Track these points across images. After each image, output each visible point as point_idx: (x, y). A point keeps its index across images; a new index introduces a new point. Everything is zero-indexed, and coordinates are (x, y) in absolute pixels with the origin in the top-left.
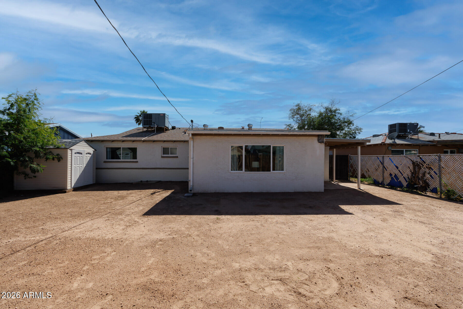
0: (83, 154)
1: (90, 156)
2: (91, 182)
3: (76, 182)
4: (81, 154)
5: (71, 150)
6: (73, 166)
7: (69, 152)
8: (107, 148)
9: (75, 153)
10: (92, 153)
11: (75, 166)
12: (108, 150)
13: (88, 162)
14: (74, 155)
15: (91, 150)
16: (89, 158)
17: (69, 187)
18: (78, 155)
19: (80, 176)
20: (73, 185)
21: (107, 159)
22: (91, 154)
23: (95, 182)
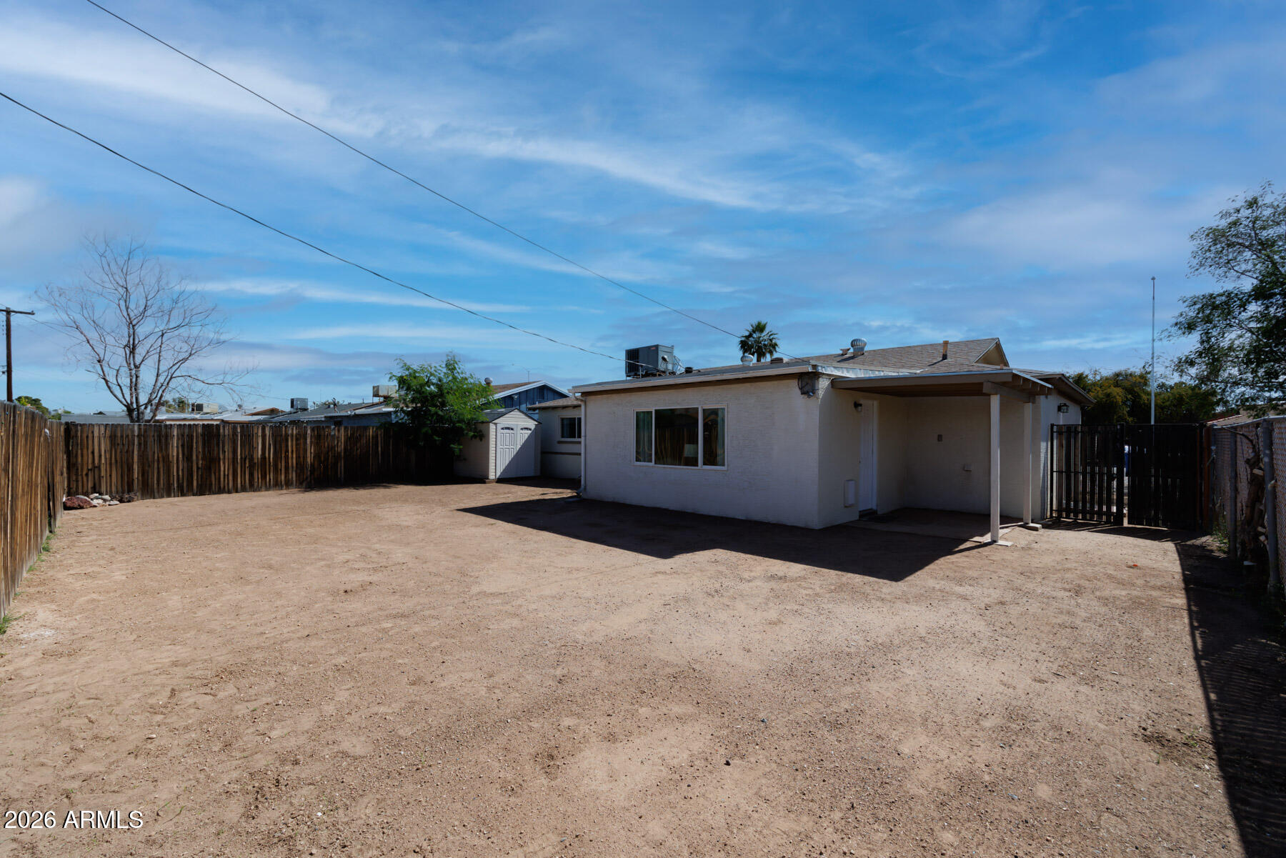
0: (515, 429)
1: (530, 432)
2: (531, 473)
3: (504, 470)
4: (512, 429)
5: (496, 424)
6: (499, 446)
7: (492, 426)
8: (562, 419)
9: (503, 429)
10: (533, 427)
11: (502, 447)
12: (565, 422)
13: (526, 441)
14: (500, 431)
15: (532, 424)
16: (527, 436)
17: (492, 476)
18: (508, 431)
19: (510, 462)
20: (498, 474)
21: (563, 437)
22: (530, 430)
23: (538, 474)
